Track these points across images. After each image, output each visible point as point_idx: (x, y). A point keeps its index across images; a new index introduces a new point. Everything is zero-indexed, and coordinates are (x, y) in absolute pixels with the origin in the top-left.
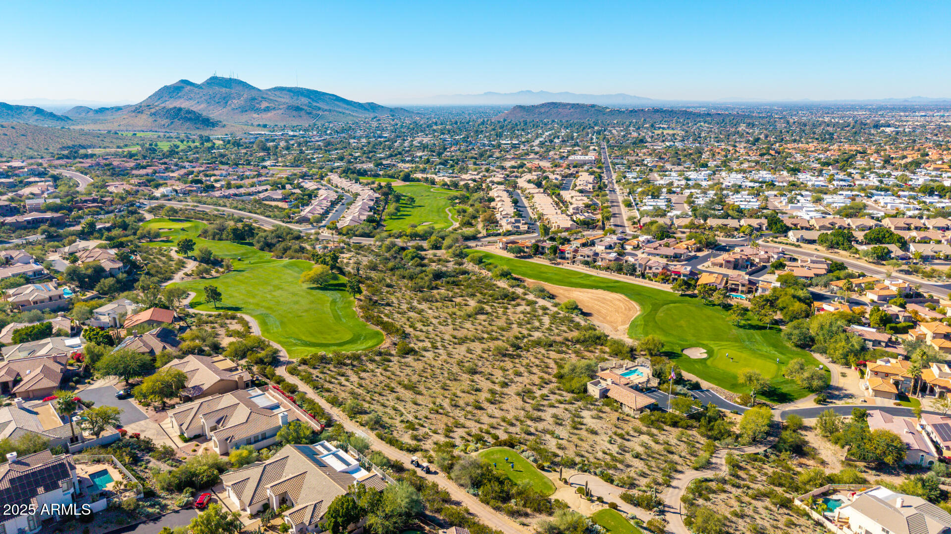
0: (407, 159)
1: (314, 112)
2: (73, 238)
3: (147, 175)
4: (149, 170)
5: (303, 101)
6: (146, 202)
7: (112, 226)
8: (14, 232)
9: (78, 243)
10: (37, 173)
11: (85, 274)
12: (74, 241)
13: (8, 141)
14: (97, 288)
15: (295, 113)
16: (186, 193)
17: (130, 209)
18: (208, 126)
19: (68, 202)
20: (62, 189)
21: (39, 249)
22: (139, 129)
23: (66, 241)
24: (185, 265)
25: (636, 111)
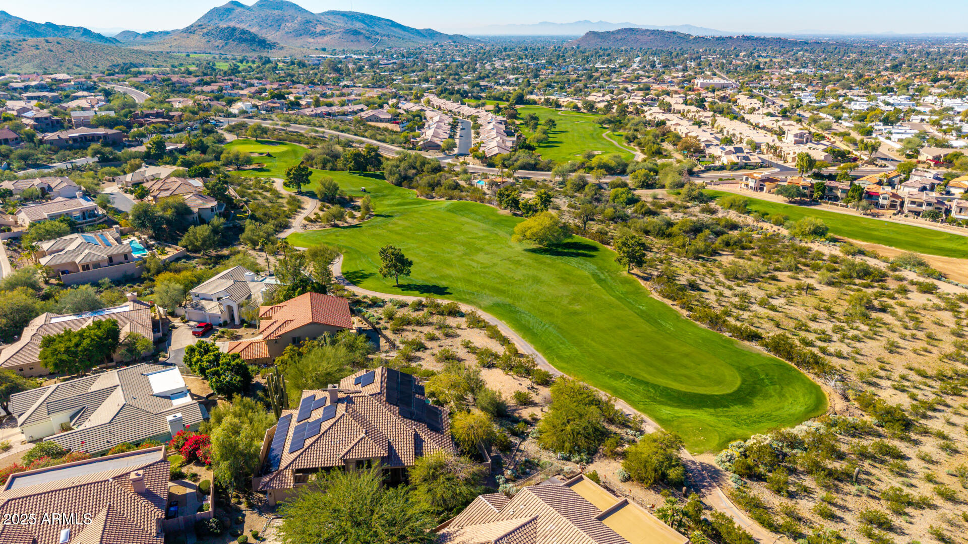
0: (501, 81)
1: (373, 37)
2: (137, 161)
3: (213, 92)
4: (215, 87)
5: (358, 25)
6: (221, 119)
7: (185, 147)
8: (56, 152)
9: (143, 169)
10: (85, 87)
11: (162, 217)
12: (139, 167)
13: (54, 57)
14: (184, 241)
15: (352, 37)
16: (270, 110)
17: (205, 126)
18: (264, 48)
19: (126, 116)
20: (116, 103)
21: (89, 177)
22: (192, 50)
23: (127, 166)
24: (303, 205)
25: (723, 39)
